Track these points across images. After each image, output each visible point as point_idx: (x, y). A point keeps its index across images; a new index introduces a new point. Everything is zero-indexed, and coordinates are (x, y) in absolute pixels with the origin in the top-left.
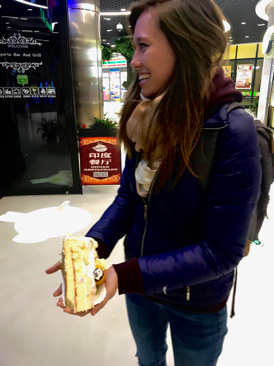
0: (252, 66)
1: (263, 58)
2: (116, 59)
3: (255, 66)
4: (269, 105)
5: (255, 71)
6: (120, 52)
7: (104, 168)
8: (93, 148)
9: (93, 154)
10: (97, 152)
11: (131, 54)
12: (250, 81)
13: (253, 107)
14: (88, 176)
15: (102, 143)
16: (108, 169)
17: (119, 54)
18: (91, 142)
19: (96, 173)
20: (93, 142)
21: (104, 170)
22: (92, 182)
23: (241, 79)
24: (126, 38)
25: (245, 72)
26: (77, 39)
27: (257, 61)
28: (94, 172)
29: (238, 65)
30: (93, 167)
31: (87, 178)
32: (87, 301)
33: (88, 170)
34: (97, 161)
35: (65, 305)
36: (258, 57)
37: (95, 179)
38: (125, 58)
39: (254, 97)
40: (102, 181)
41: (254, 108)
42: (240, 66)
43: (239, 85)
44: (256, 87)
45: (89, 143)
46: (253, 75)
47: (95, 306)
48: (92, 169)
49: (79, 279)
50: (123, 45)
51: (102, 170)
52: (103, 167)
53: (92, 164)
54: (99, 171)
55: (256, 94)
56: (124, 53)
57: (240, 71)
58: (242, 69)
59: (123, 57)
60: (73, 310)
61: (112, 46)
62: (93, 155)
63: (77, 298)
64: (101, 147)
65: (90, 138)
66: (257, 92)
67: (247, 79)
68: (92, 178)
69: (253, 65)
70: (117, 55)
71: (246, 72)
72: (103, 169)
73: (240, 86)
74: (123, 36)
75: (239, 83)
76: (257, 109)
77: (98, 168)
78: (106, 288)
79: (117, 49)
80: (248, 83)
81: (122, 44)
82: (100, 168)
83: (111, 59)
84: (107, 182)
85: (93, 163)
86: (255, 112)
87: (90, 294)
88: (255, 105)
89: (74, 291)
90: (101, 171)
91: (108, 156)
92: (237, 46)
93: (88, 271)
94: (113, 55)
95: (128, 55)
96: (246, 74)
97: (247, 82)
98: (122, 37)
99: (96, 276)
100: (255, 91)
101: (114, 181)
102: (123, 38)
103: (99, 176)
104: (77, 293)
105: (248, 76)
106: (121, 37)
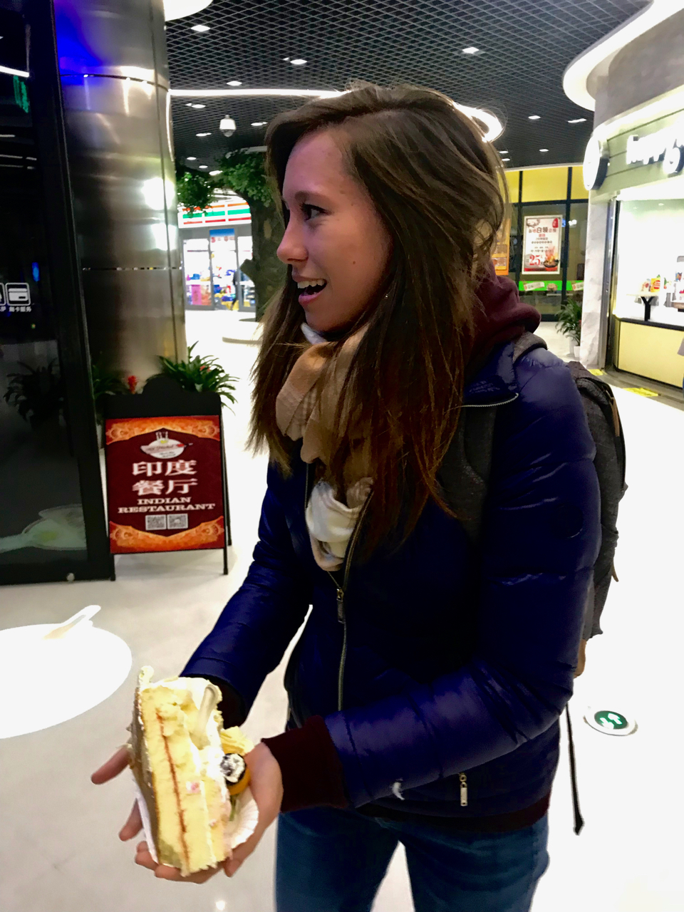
0: (560, 218)
1: (586, 201)
2: (226, 206)
3: (567, 219)
4: (608, 315)
5: (567, 230)
6: (232, 188)
7: (175, 504)
8: (144, 448)
9: (145, 465)
10: (154, 460)
11: (259, 191)
12: (557, 255)
13: (569, 318)
14: (130, 528)
15: (169, 434)
16: (186, 507)
17: (231, 192)
18: (137, 432)
19: (155, 518)
20: (143, 433)
21: (175, 508)
22: (142, 546)
23: (534, 249)
24: (246, 153)
25: (542, 233)
26: (110, 156)
27: (569, 207)
28: (147, 517)
29: (526, 218)
30: (143, 502)
31: (126, 533)
32: (213, 841)
33: (129, 510)
34: (156, 486)
35: (155, 860)
36: (573, 197)
37: (151, 535)
38: (245, 201)
39: (568, 292)
40: (170, 541)
41: (570, 321)
42: (530, 220)
43: (531, 264)
44: (571, 269)
45: (133, 436)
46: (562, 242)
47: (234, 850)
48: (140, 508)
49: (185, 785)
50: (239, 170)
51: (170, 508)
52: (173, 502)
53: (141, 493)
54: (160, 513)
55: (573, 286)
56: (242, 191)
57: (530, 231)
58: (536, 227)
59: (242, 199)
60: (179, 870)
61: (213, 173)
62: (143, 467)
63: (187, 836)
64: (165, 445)
65: (133, 420)
66: (574, 281)
67: (550, 251)
68: (140, 533)
69: (561, 216)
70: (224, 194)
71: (546, 233)
72: (173, 507)
73: (532, 267)
74: (239, 149)
75: (530, 260)
76: (580, 323)
77: (158, 505)
78: (256, 800)
79: (225, 181)
80: (551, 261)
81: (237, 166)
82: (164, 505)
83: (211, 204)
84: (186, 543)
85: (145, 490)
86: (574, 332)
87: (218, 822)
88: (572, 315)
89: (177, 819)
90: (166, 513)
91: (187, 468)
92: (521, 173)
93: (206, 763)
94: (216, 196)
95: (253, 195)
96: (547, 239)
97: (549, 258)
98: (236, 151)
99: (229, 775)
100: (570, 280)
101: (204, 539)
102: (239, 152)
103: (163, 526)
104: (185, 823)
105: (551, 242)
106: (234, 150)
